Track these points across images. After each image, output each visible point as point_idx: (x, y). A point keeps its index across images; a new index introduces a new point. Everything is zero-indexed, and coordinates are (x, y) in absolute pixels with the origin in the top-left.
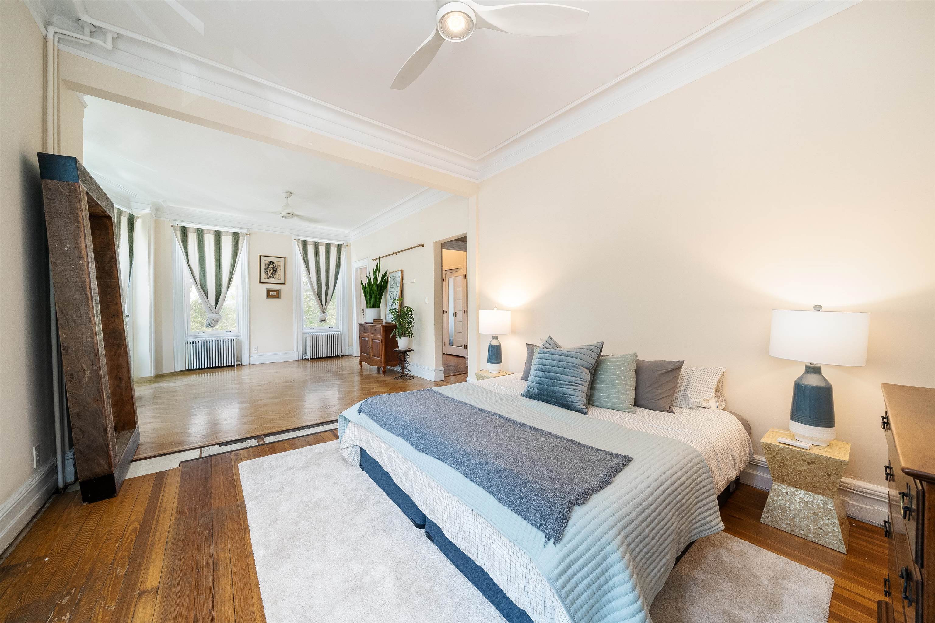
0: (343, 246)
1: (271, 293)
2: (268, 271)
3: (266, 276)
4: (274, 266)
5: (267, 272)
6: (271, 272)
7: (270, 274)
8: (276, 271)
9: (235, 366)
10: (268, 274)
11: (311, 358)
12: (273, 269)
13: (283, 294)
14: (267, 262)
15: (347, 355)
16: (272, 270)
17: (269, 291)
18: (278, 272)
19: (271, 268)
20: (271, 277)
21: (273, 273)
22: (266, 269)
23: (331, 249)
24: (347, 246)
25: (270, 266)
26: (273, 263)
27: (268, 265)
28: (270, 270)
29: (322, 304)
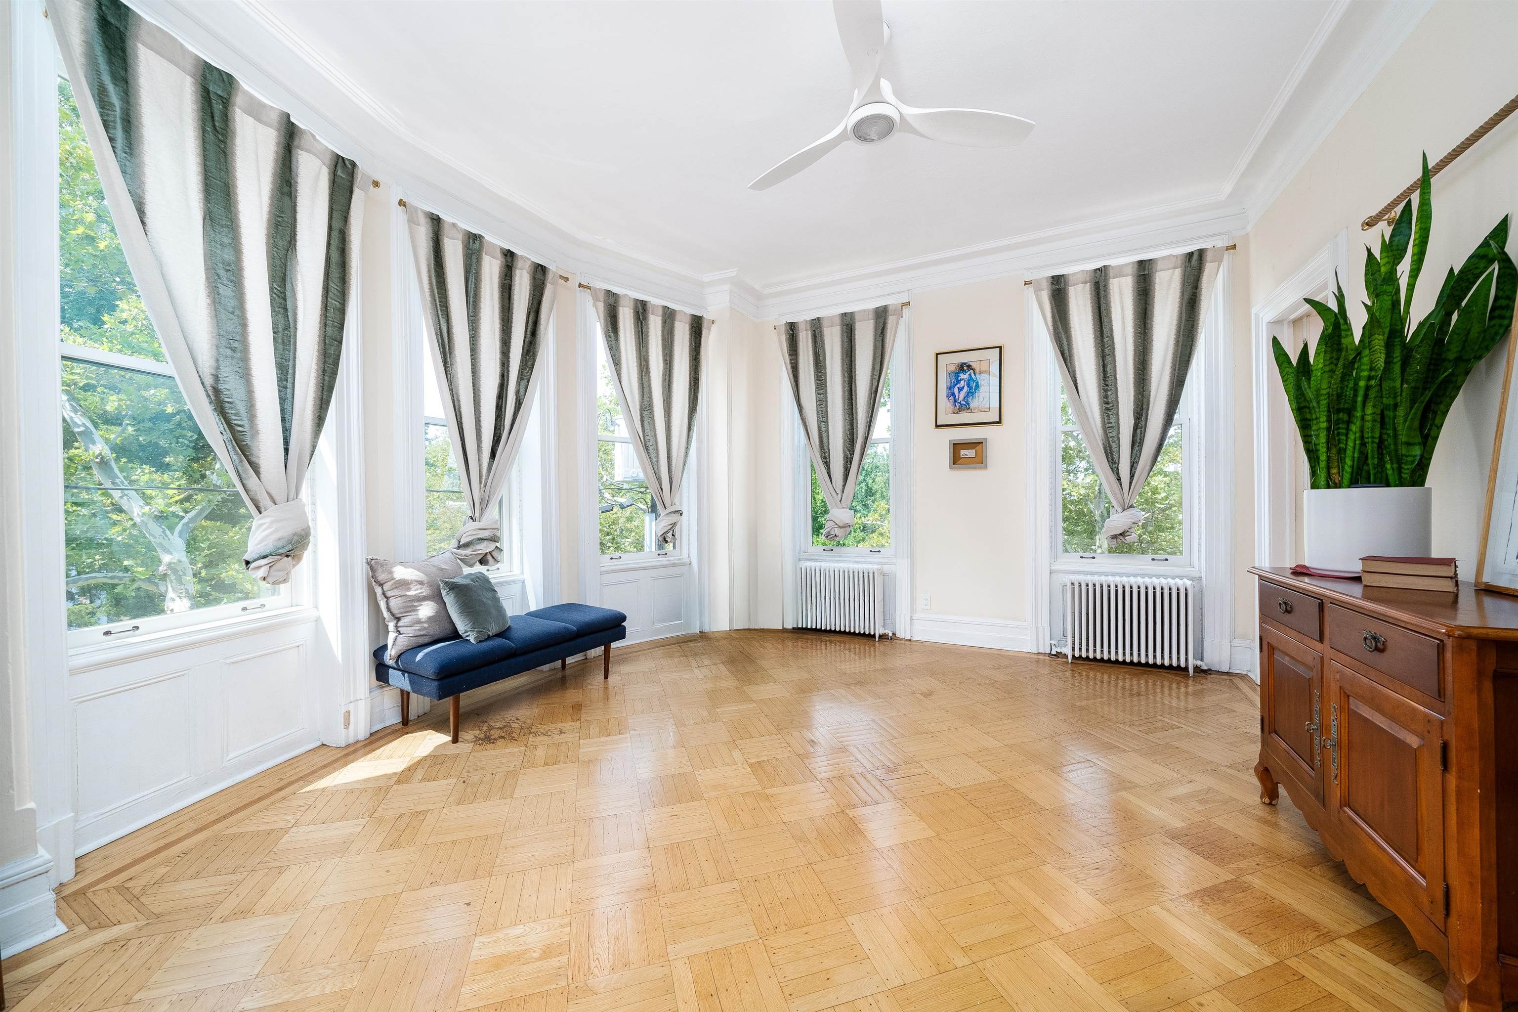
0: (1209, 256)
1: (962, 452)
2: (956, 390)
3: (950, 405)
4: (970, 375)
5: (953, 394)
6: (963, 394)
7: (961, 398)
8: (977, 386)
9: (877, 639)
10: (955, 401)
11: (1077, 655)
12: (968, 386)
13: (993, 453)
14: (953, 368)
15: (1226, 669)
16: (966, 389)
17: (957, 447)
18: (982, 389)
19: (962, 383)
20: (964, 407)
21: (967, 396)
22: (950, 388)
23: (1157, 280)
24: (1228, 248)
25: (962, 376)
26: (969, 367)
27: (957, 374)
28: (960, 389)
29: (1119, 479)
